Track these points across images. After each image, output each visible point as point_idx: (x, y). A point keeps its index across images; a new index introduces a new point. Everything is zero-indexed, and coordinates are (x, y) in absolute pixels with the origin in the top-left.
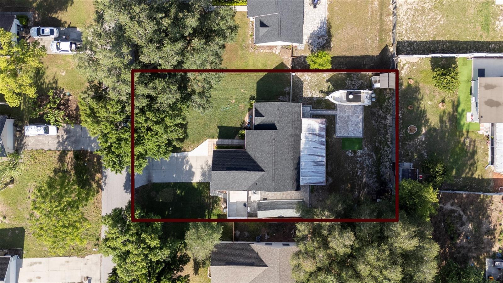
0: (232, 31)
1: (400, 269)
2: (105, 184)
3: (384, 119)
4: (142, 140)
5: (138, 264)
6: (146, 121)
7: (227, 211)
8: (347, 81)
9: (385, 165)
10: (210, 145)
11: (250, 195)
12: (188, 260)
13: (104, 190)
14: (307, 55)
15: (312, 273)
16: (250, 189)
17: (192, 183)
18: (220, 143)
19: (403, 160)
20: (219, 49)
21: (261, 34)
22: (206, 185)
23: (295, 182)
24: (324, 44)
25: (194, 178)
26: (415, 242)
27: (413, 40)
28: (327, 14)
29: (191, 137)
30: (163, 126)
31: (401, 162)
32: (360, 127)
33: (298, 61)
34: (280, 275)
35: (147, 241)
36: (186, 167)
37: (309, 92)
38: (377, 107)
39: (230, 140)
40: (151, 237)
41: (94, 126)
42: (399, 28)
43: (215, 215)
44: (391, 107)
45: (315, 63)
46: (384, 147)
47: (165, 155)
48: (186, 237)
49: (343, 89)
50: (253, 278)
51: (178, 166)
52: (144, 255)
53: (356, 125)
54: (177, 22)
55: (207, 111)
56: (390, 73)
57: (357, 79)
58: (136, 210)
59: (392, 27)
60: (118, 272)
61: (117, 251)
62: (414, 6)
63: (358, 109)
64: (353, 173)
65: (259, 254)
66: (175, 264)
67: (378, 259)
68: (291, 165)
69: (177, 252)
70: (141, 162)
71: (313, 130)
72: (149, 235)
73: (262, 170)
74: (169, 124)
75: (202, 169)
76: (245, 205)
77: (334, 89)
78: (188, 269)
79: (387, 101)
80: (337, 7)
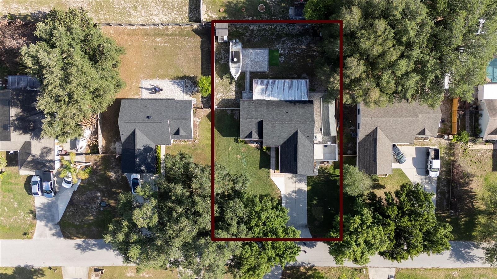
0: (184, 157)
1: (377, 21)
2: (309, 263)
3: (253, 32)
4: (273, 229)
5: (375, 233)
6: (258, 226)
7: (331, 161)
8: (222, 62)
9: (291, 30)
10: (276, 176)
11: (317, 142)
12: (373, 193)
13: (314, 265)
14: (200, 96)
15: (381, 91)
16: (312, 142)
17: (307, 191)
18: (274, 167)
19: (287, 15)
20: (198, 168)
21: (184, 134)
22: (309, 179)
23: (306, 104)
24: (192, 82)
25: (303, 189)
26: (355, 9)
27: (188, 9)
28: (167, 79)
29: (269, 191)
30: (262, 212)
31: (288, 17)
32: (260, 51)
33: (206, 103)
34: (385, 116)
35: (356, 226)
36: (294, 196)
37: (231, 94)
38: (243, 38)
39: (271, 159)
40: (353, 223)
41: (262, 269)
42: (178, 21)
43: (334, 172)
44: (243, 26)
45: (208, 89)
46: (277, 31)
47: (284, 211)
48: (353, 195)
49: (229, 65)
50: (387, 139)
51: (293, 202)
52: (367, 228)
53: (258, 54)
54: (179, 201)
55: (248, 178)
56: (216, 28)
57: (220, 54)
58: (331, 236)
59: (177, 26)
60: (382, 250)
61: (364, 251)
62: (160, 9)
63: (245, 53)
64: (298, 56)
65: (367, 134)
66: (376, 204)
67: (369, 39)
68: (292, 108)
69: (366, 203)
70: (290, 231)
71: (263, 90)
72: (351, 225)
73: (297, 132)
74: (260, 208)
75: (295, 182)
76: (326, 146)
77: (228, 73)
78: (380, 193)
79: (238, 29)
80: (161, 72)
